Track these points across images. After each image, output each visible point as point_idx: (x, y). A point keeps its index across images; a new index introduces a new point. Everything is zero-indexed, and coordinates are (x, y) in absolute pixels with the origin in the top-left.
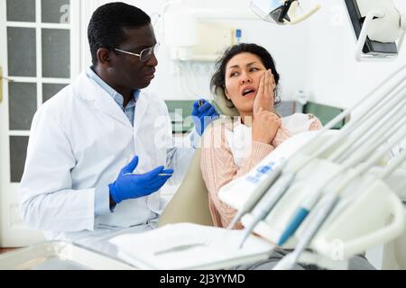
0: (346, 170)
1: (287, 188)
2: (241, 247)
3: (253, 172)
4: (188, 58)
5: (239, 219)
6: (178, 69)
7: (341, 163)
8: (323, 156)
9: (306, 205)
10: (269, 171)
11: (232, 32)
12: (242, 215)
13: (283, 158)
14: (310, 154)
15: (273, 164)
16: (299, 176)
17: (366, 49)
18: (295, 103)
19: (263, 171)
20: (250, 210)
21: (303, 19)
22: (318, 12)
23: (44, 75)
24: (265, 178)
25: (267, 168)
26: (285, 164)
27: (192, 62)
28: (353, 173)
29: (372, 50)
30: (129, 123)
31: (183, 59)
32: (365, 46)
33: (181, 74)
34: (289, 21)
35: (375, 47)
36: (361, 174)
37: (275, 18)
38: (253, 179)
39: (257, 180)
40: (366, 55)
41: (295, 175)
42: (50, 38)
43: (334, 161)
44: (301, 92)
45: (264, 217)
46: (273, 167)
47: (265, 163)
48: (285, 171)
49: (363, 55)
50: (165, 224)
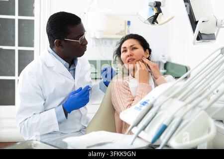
0: (186, 105)
1: (156, 114)
2: (132, 144)
3: (138, 105)
4: (101, 37)
5: (131, 130)
6: (94, 42)
7: (184, 101)
8: (174, 97)
9: (165, 123)
10: (147, 104)
11: (125, 23)
12: (133, 127)
13: (154, 98)
14: (168, 96)
15: (149, 100)
16: (162, 108)
17: (198, 38)
18: (160, 63)
19: (143, 104)
20: (137, 125)
21: (165, 23)
22: (173, 19)
23: (19, 45)
24: (145, 108)
25: (146, 103)
26: (156, 100)
27: (103, 39)
28: (190, 106)
29: (202, 39)
30: (72, 78)
31: (97, 38)
32: (198, 36)
33: (96, 46)
34: (158, 23)
35: (203, 37)
36: (194, 107)
37: (150, 22)
38: (138, 108)
39: (140, 109)
40: (199, 41)
41: (160, 107)
42: (23, 25)
43: (180, 100)
44: (163, 56)
45: (144, 128)
46: (149, 102)
47: (144, 100)
48: (155, 105)
49: (197, 41)
50: (91, 131)
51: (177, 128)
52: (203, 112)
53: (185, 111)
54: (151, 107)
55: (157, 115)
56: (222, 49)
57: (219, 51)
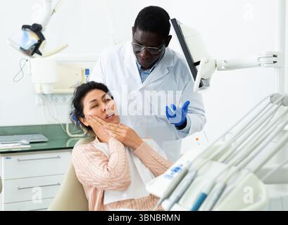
0: (230, 167)
3: (169, 172)
4: (51, 92)
5: (160, 204)
6: (41, 100)
8: (215, 159)
9: (205, 191)
10: (180, 170)
12: (163, 200)
13: (188, 161)
15: (182, 165)
16: (199, 173)
19: (175, 171)
20: (168, 197)
24: (177, 175)
25: (178, 168)
26: (190, 165)
27: (53, 95)
28: (234, 169)
31: (45, 93)
33: (44, 104)
36: (239, 170)
38: (169, 176)
39: (172, 177)
41: (197, 172)
43: (223, 162)
45: (177, 201)
46: (182, 168)
47: (176, 165)
48: (190, 170)
51: (219, 196)
52: (251, 174)
53: (229, 175)
54: (186, 173)
55: (194, 183)
56: (271, 97)
57: (269, 100)
